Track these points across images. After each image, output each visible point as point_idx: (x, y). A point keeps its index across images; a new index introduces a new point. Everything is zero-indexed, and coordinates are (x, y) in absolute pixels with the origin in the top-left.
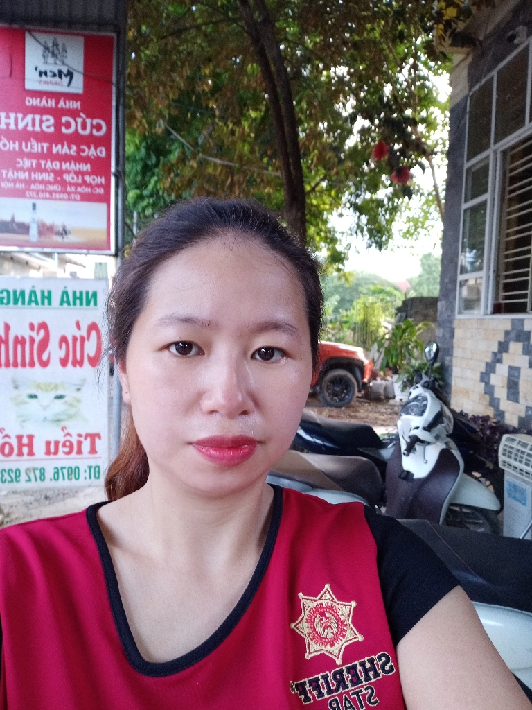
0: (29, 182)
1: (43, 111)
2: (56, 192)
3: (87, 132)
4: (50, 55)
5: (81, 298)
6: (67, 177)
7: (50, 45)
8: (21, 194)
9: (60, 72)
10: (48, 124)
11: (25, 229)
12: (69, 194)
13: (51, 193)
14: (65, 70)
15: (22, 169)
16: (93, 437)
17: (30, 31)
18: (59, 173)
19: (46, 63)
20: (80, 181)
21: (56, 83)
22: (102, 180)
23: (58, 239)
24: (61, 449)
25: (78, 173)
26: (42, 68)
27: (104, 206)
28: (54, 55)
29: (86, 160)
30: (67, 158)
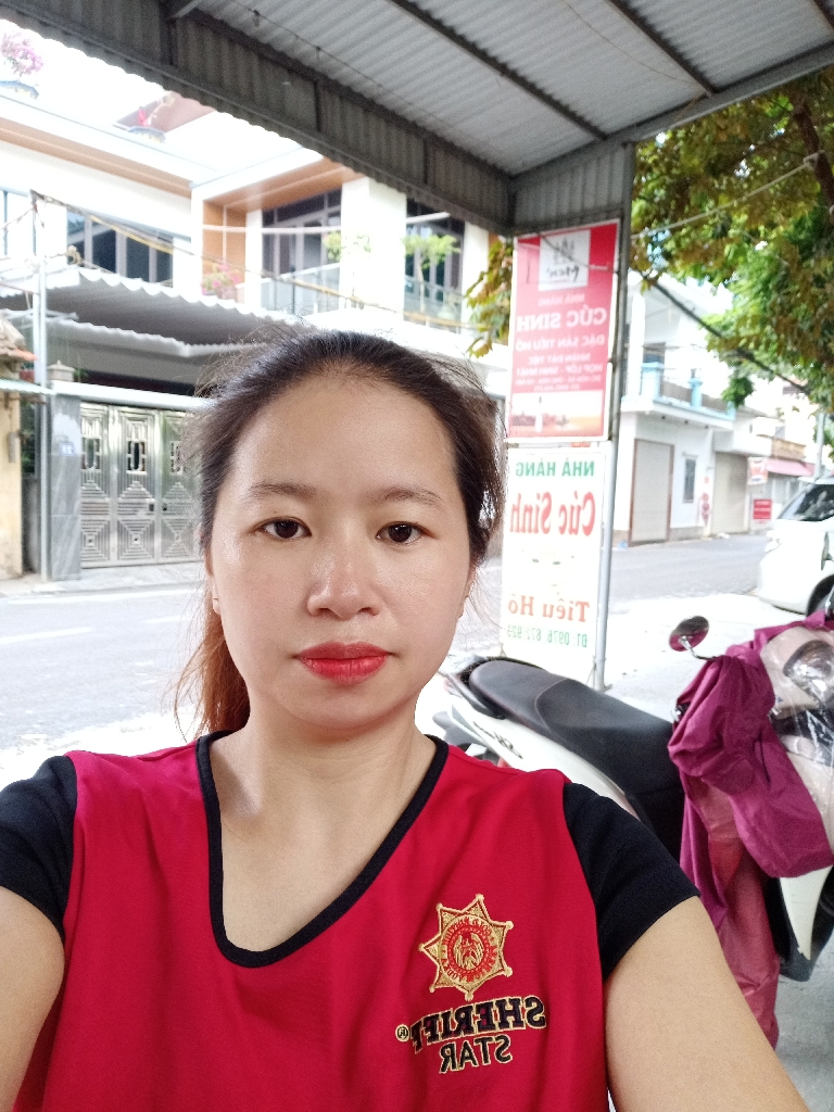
0: (537, 377)
1: (551, 309)
2: (558, 384)
3: (589, 323)
4: (559, 254)
5: (580, 468)
6: (569, 369)
7: (560, 244)
8: (528, 389)
9: (568, 269)
10: (554, 320)
11: (531, 421)
12: (570, 384)
13: (554, 385)
14: (572, 267)
15: (533, 367)
16: (583, 605)
17: (544, 237)
18: (562, 366)
19: (556, 263)
20: (580, 370)
21: (564, 281)
22: (598, 367)
23: (558, 428)
24: (557, 614)
25: (578, 363)
26: (553, 269)
27: (600, 392)
28: (563, 253)
29: (586, 350)
30: (570, 351)
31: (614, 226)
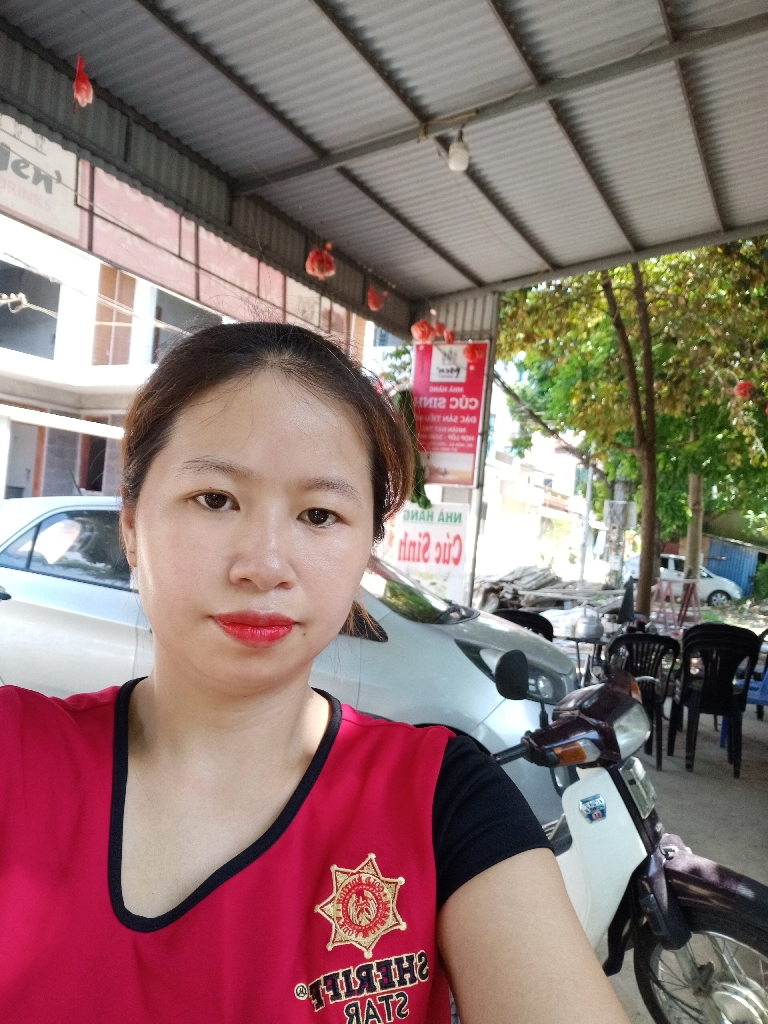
1: (439, 395)
3: (465, 407)
4: (446, 357)
5: (451, 517)
6: (450, 437)
7: (447, 352)
9: (452, 370)
10: (441, 403)
12: (451, 448)
14: (455, 368)
19: (444, 364)
20: (458, 439)
21: (449, 376)
22: (471, 438)
23: (441, 477)
25: (458, 434)
26: (441, 367)
27: (471, 456)
28: (449, 358)
29: (463, 425)
30: (451, 425)
31: (485, 345)
